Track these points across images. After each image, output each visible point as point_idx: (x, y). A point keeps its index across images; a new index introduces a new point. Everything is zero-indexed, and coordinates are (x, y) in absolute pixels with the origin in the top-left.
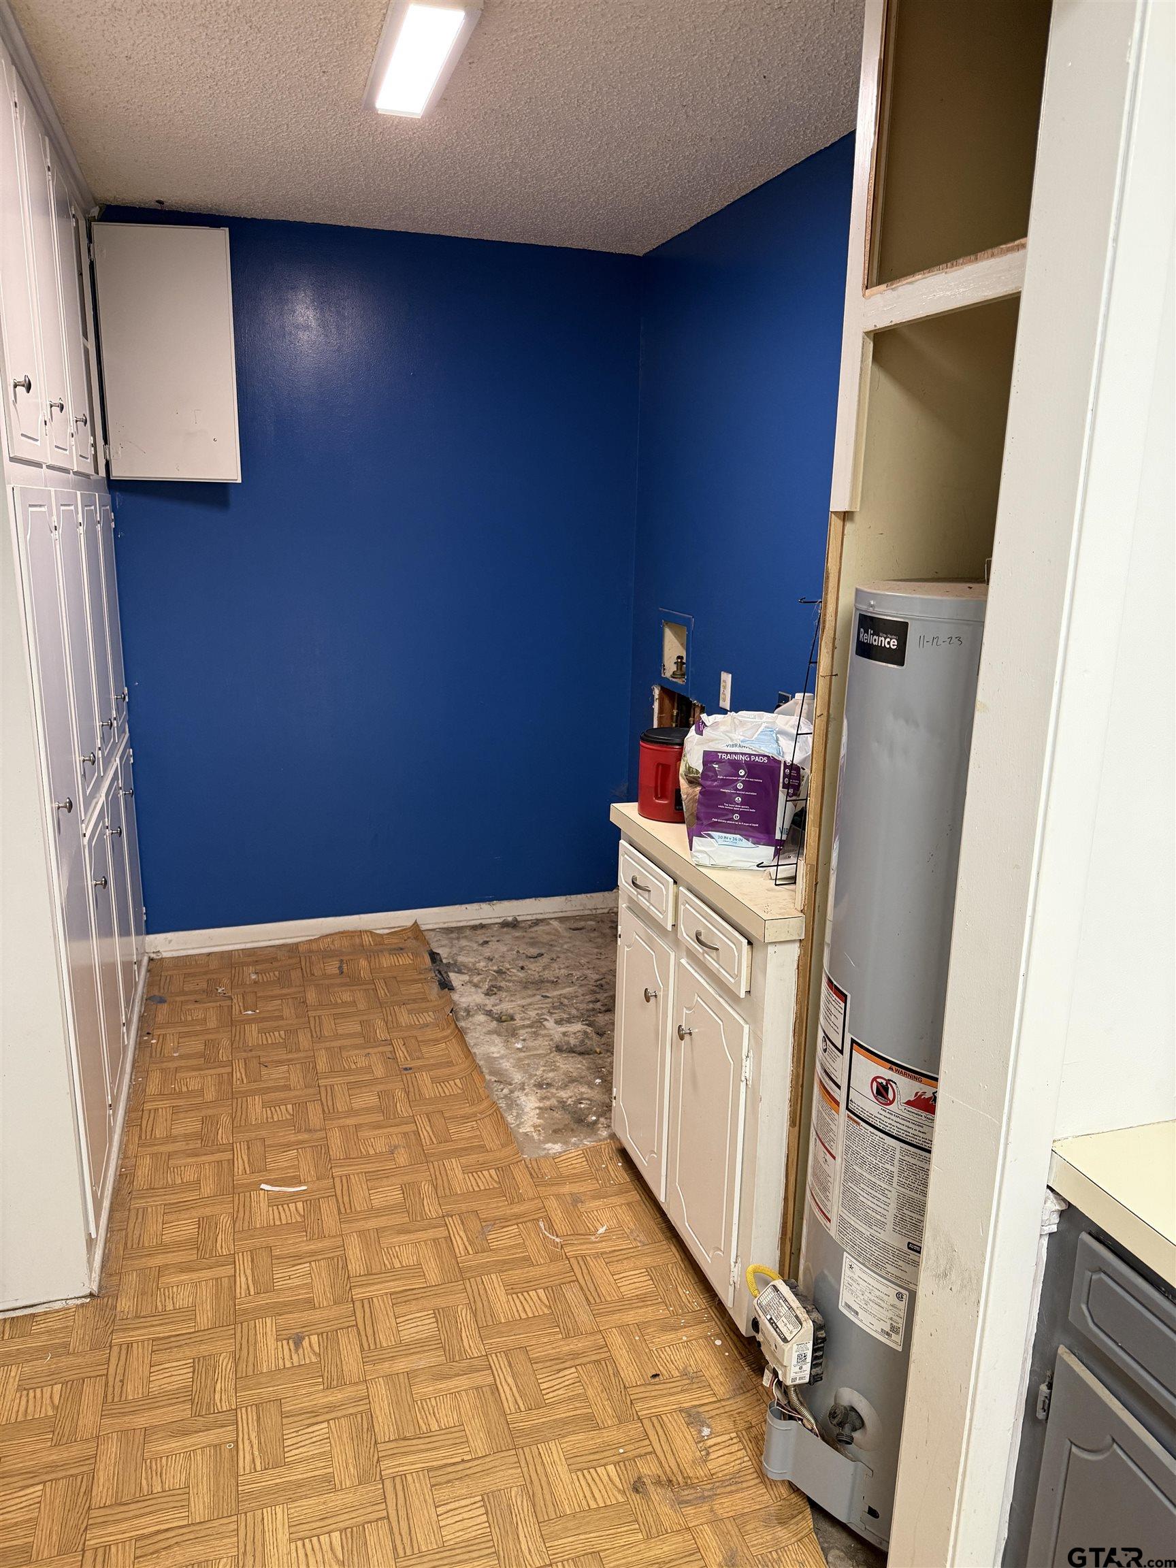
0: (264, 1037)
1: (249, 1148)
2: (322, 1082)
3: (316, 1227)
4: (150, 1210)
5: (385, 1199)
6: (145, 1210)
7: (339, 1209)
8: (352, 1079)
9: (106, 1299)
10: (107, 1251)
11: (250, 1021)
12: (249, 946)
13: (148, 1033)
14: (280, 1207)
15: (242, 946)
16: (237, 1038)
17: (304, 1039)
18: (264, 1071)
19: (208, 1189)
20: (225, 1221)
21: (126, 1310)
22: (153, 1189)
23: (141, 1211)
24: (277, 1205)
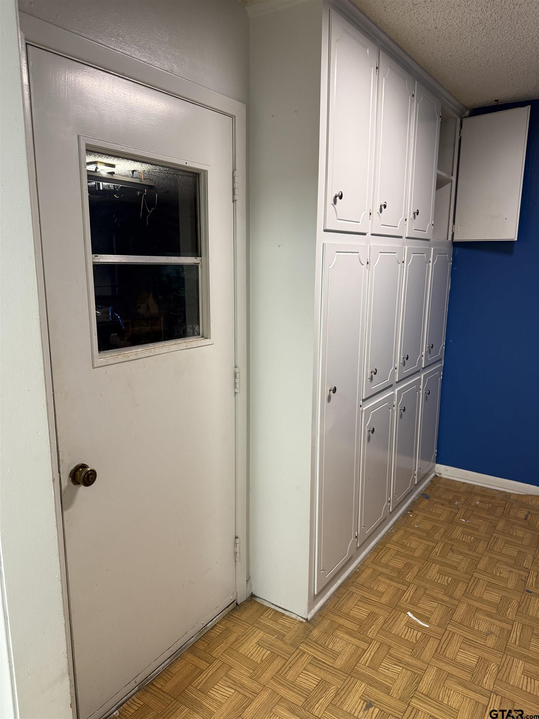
0: (462, 536)
1: (416, 590)
2: (476, 575)
3: (419, 650)
4: (355, 595)
5: (465, 659)
6: (353, 593)
7: (437, 649)
8: (493, 581)
9: (311, 625)
10: (326, 603)
11: (461, 524)
12: (485, 486)
13: (411, 511)
14: (410, 629)
15: (482, 485)
16: (449, 531)
17: (481, 547)
18: (450, 554)
19: (384, 600)
20: (381, 620)
21: (314, 636)
22: (363, 586)
23: (351, 593)
24: (409, 627)
